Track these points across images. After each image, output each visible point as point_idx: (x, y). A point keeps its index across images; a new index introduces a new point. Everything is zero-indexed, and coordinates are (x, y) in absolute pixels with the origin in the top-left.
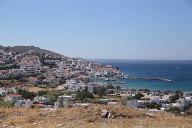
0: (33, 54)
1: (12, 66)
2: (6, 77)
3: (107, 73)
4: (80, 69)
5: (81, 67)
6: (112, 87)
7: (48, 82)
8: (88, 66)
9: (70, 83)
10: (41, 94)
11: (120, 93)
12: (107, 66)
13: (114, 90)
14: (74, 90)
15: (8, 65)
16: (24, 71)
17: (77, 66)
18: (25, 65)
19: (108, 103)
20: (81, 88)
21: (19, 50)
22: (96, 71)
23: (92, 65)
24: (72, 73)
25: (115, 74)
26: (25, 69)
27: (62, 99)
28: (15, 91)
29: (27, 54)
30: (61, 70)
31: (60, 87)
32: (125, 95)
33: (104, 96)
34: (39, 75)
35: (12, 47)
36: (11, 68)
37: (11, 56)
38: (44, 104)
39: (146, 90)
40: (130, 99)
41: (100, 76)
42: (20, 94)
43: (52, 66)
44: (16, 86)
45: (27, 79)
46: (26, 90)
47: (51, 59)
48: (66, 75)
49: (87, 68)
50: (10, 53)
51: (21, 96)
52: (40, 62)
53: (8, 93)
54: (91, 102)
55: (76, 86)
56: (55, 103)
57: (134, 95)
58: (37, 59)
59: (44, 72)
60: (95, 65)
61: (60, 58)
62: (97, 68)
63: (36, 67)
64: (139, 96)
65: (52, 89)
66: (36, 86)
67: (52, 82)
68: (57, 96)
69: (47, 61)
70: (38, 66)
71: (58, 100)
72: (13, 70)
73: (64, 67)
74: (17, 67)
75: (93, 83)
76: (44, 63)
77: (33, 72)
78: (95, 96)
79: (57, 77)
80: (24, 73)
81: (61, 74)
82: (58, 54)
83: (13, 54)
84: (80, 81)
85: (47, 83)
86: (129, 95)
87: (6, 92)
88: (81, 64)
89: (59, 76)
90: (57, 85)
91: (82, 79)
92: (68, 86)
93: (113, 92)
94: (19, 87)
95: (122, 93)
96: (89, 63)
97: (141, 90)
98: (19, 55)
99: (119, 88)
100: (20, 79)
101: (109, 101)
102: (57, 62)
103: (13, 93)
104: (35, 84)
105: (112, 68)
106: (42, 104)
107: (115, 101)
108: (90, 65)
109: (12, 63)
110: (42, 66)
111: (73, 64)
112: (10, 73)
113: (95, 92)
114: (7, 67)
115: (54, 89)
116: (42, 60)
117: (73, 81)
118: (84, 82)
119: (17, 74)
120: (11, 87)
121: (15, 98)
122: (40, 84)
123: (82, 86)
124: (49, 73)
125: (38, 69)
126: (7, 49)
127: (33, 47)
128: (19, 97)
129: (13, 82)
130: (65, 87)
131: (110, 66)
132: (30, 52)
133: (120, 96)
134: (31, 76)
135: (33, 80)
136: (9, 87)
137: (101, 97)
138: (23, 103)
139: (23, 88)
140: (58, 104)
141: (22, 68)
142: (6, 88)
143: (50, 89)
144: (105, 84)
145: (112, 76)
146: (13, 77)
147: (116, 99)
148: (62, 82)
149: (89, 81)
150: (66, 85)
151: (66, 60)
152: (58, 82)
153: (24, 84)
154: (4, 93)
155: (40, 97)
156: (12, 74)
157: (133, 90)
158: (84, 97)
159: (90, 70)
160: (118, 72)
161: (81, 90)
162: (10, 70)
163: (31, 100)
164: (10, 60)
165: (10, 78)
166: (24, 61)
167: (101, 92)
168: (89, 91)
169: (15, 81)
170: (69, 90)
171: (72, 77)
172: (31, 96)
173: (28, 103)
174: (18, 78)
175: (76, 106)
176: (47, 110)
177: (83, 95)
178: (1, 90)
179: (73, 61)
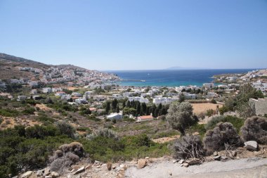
0: (70, 69)
2: (56, 82)
3: (111, 78)
6: (114, 86)
9: (91, 84)
10: (76, 91)
11: (119, 89)
12: (111, 74)
14: (94, 88)
15: (56, 76)
18: (66, 75)
19: (113, 95)
21: (62, 67)
22: (105, 77)
23: (103, 74)
24: (92, 79)
25: (116, 79)
26: (66, 77)
27: (87, 94)
29: (66, 69)
30: (86, 77)
31: (86, 87)
32: (122, 90)
33: (110, 91)
34: (74, 80)
35: (58, 66)
36: (58, 77)
37: (58, 70)
38: (78, 97)
39: (133, 87)
40: (124, 92)
41: (108, 80)
42: (64, 91)
43: (81, 75)
45: (67, 83)
46: (67, 89)
47: (80, 71)
48: (89, 80)
49: (100, 75)
51: (64, 93)
53: (57, 91)
54: (103, 95)
55: (95, 86)
57: (126, 90)
58: (72, 72)
59: (76, 79)
60: (105, 74)
61: (85, 71)
64: (129, 90)
66: (72, 86)
67: (81, 84)
68: (84, 92)
70: (73, 76)
73: (88, 75)
74: (61, 76)
75: (104, 84)
76: (76, 74)
77: (70, 79)
78: (105, 91)
80: (66, 80)
81: (86, 79)
82: (84, 68)
84: (97, 83)
85: (79, 85)
89: (85, 81)
90: (84, 86)
93: (115, 88)
94: (63, 88)
96: (101, 73)
97: (130, 87)
98: (62, 70)
99: (118, 86)
100: (63, 83)
101: (113, 93)
102: (83, 73)
103: (60, 91)
105: (114, 75)
106: (76, 97)
107: (116, 93)
109: (58, 74)
111: (93, 74)
112: (58, 80)
113: (105, 88)
115: (83, 88)
116: (75, 72)
117: (93, 83)
118: (99, 84)
120: (59, 88)
121: (61, 94)
122: (75, 85)
123: (98, 86)
124: (79, 79)
126: (56, 67)
127: (70, 65)
129: (60, 85)
130: (88, 87)
132: (68, 68)
133: (119, 91)
134: (70, 81)
135: (71, 83)
137: (108, 91)
138: (66, 96)
139: (65, 88)
141: (64, 77)
142: (56, 88)
143: (80, 88)
144: (110, 84)
145: (114, 79)
146: (60, 82)
148: (87, 84)
149: (102, 83)
150: (89, 85)
151: (88, 72)
152: (84, 84)
153: (66, 86)
157: (126, 87)
159: (102, 77)
160: (117, 77)
161: (98, 88)
163: (70, 94)
165: (58, 83)
166: (65, 73)
167: (109, 88)
168: (102, 88)
170: (91, 88)
171: (92, 81)
172: (70, 92)
173: (68, 97)
174: (62, 83)
175: (95, 97)
176: (79, 100)
177: (99, 91)
178: (54, 90)
179: (92, 72)
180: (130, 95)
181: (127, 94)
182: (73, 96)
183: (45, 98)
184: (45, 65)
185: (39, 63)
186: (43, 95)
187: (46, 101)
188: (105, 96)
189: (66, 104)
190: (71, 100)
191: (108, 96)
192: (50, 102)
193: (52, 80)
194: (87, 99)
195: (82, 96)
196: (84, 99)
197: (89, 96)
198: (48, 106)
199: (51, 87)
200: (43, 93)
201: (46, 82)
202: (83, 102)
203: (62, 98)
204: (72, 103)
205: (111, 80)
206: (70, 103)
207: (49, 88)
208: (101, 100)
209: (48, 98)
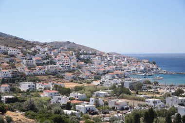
0: (69, 49)
1: (48, 62)
2: (43, 73)
3: (143, 68)
4: (115, 65)
5: (117, 61)
6: (149, 83)
7: (84, 77)
8: (123, 61)
9: (106, 79)
10: (77, 89)
11: (158, 89)
12: (143, 61)
13: (151, 86)
14: (110, 86)
15: (45, 61)
16: (60, 67)
17: (112, 61)
18: (62, 61)
19: (146, 100)
20: (117, 84)
21: (55, 46)
22: (132, 66)
23: (127, 60)
24: (108, 68)
25: (152, 69)
26: (61, 65)
27: (98, 95)
28: (52, 87)
29: (62, 49)
30: (97, 65)
31: (96, 83)
32: (164, 91)
33: (141, 92)
34: (74, 70)
35: (49, 43)
36: (48, 64)
37: (48, 52)
38: (80, 100)
40: (169, 95)
41: (137, 71)
42: (56, 90)
43: (87, 61)
44: (52, 82)
45: (63, 74)
46: (62, 86)
47: (86, 54)
48: (102, 70)
49: (123, 63)
50: (46, 50)
51: (57, 92)
52: (75, 58)
53: (45, 89)
54: (128, 99)
55: (112, 81)
56: (91, 99)
57: (173, 91)
58: (73, 55)
59: (79, 67)
60: (130, 60)
61: (95, 53)
62: (132, 63)
63: (72, 63)
64: (179, 93)
65: (88, 85)
66: (72, 81)
67: (88, 77)
68: (92, 92)
69: (82, 56)
70: (73, 62)
71: (94, 95)
72: (49, 66)
73: (100, 61)
74: (53, 63)
75: (129, 79)
76: (79, 59)
77: (69, 67)
78: (132, 92)
79: (92, 73)
80: (60, 69)
81: (96, 69)
82: (93, 49)
83: (50, 50)
84: (116, 76)
85: (83, 79)
86: (168, 91)
87: (43, 87)
88: (116, 59)
89: (95, 72)
90: (92, 81)
92: (103, 82)
93: (150, 88)
94: (55, 83)
95: (160, 89)
96: (124, 58)
97: (181, 86)
98: (55, 50)
99: (156, 83)
100: (56, 74)
101: (147, 97)
102: (92, 58)
103: (49, 89)
104: (71, 79)
105: (149, 62)
106: (78, 100)
107: (153, 97)
108: (125, 60)
109: (48, 59)
110: (77, 61)
111: (109, 59)
112: (46, 69)
114: (44, 63)
115: (90, 85)
116: (78, 55)
117: (108, 76)
118: (120, 78)
119: (53, 70)
120: (47, 83)
121: (51, 94)
122: (76, 79)
123: (118, 81)
124: (85, 69)
125: (74, 64)
126: (44, 45)
127: (68, 43)
128: (55, 93)
129: (50, 78)
130: (101, 83)
131: (147, 61)
132: (66, 48)
133: (158, 93)
134: (67, 71)
135: (69, 75)
136: (46, 82)
137: (137, 93)
138: (59, 99)
139: (59, 84)
140: (94, 101)
141: (58, 64)
142: (43, 83)
143: (86, 85)
144: (142, 80)
145: (149, 71)
146: (50, 73)
147: (154, 96)
148: (97, 78)
149: (125, 77)
150: (102, 80)
151: (101, 55)
152: (93, 77)
153: (60, 80)
154: (41, 88)
155: (76, 94)
156: (48, 70)
157: (172, 86)
158: (120, 94)
159: (125, 66)
160: (155, 67)
161: (117, 86)
162: (46, 66)
163: (68, 96)
164: (47, 56)
165: (47, 74)
166: (60, 56)
167: (138, 88)
168: (125, 87)
169: (52, 76)
170: (105, 86)
171: (107, 73)
172: (67, 92)
173: (64, 100)
174: (54, 74)
175: (112, 102)
176: (82, 106)
177: (119, 91)
178: (39, 86)
179: (108, 56)
180: (181, 103)
181: (175, 100)
182: (71, 99)
183: (23, 101)
184: (27, 42)
185: (16, 38)
186: (19, 96)
187: (25, 105)
188: (131, 102)
189: (59, 112)
190: (68, 106)
191: (136, 103)
192: (32, 107)
193: (38, 68)
194: (97, 106)
195: (87, 100)
196: (91, 105)
197: (101, 101)
198: (26, 115)
199: (34, 81)
200: (20, 92)
201: (26, 71)
202: (89, 111)
203: (53, 101)
204: (69, 112)
205: (142, 72)
206: (65, 111)
207: (31, 83)
208: (122, 109)
209: (28, 100)
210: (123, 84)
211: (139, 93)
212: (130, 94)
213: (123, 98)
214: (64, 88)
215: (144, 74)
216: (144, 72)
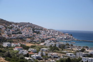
0: (29, 27)
1: (18, 32)
2: (15, 38)
3: (66, 37)
4: (52, 35)
5: (53, 34)
6: (69, 45)
7: (36, 41)
8: (56, 33)
9: (47, 42)
10: (32, 47)
11: (73, 48)
12: (66, 34)
13: (69, 46)
14: (49, 46)
15: (16, 32)
16: (24, 35)
17: (51, 33)
18: (25, 32)
19: (67, 53)
20: (52, 45)
21: (22, 25)
22: (60, 36)
23: (58, 33)
24: (48, 37)
25: (70, 38)
26: (24, 34)
27: (43, 50)
28: (19, 45)
29: (26, 26)
30: (42, 35)
31: (42, 44)
32: (76, 49)
33: (64, 49)
34: (31, 37)
35: (19, 23)
36: (18, 33)
37: (18, 27)
38: (34, 52)
39: (87, 47)
40: (78, 51)
41: (62, 39)
42: (22, 47)
43: (38, 33)
44: (20, 43)
45: (26, 39)
46: (25, 45)
47: (38, 29)
48: (45, 38)
49: (56, 34)
50: (17, 26)
51: (22, 48)
52: (32, 31)
53: (16, 46)
54: (58, 52)
55: (50, 44)
56: (39, 52)
57: (80, 49)
58: (31, 29)
59: (34, 36)
60: (60, 33)
61: (42, 29)
62: (61, 34)
63: (30, 33)
64: (83, 50)
65: (38, 45)
66: (30, 43)
67: (38, 41)
68: (40, 49)
69: (35, 30)
70: (31, 33)
71: (41, 50)
72: (19, 35)
73: (44, 33)
74: (20, 33)
75: (58, 43)
76: (34, 32)
77: (28, 36)
78: (60, 49)
79: (40, 39)
80: (24, 36)
81: (42, 37)
82: (41, 27)
83: (19, 26)
84: (52, 41)
85: (35, 42)
86: (78, 49)
87: (15, 45)
88: (53, 32)
89: (42, 38)
90: (40, 43)
91: (53, 40)
93: (69, 47)
94: (21, 43)
95: (74, 48)
96: (57, 32)
97: (84, 47)
98: (22, 27)
99: (72, 45)
101: (67, 52)
102: (41, 31)
103: (18, 46)
104: (29, 42)
105: (69, 35)
106: (32, 52)
107: (70, 52)
108: (57, 33)
109: (18, 31)
110: (33, 33)
111: (49, 32)
112: (17, 36)
113: (60, 47)
114: (16, 33)
115: (39, 45)
116: (33, 30)
117: (48, 41)
118: (54, 42)
120: (17, 43)
121: (19, 49)
122: (32, 42)
123: (53, 44)
124: (37, 37)
125: (31, 34)
126: (16, 24)
127: (29, 23)
129: (19, 40)
130: (44, 44)
131: (68, 34)
132: (27, 26)
133: (73, 50)
134: (28, 38)
135: (28, 40)
136: (16, 43)
137: (62, 50)
138: (23, 51)
139: (23, 44)
140: (40, 53)
141: (23, 34)
142: (15, 43)
143: (37, 45)
144: (65, 43)
145: (69, 39)
146: (19, 38)
147: (71, 51)
149: (57, 42)
150: (45, 43)
151: (45, 30)
152: (41, 41)
153: (24, 42)
154: (14, 46)
155: (31, 49)
157: (80, 47)
158: (54, 50)
159: (57, 36)
160: (72, 37)
161: (52, 46)
162: (17, 35)
163: (27, 50)
164: (17, 30)
165: (17, 39)
167: (63, 47)
168: (56, 46)
169: (20, 40)
170: (46, 45)
171: (48, 39)
172: (27, 48)
173: (25, 52)
174: (21, 39)
175: (50, 54)
176: (35, 56)
178: (13, 45)
179: (48, 31)
180: (84, 55)
181: (81, 54)
182: (29, 52)
183: (5, 52)
184: (8, 22)
185: (2, 20)
186: (3, 49)
187: (5, 54)
188: (59, 54)
189: (22, 58)
190: (27, 55)
191: (62, 55)
192: (9, 55)
193: (13, 35)
194: (42, 55)
195: (37, 52)
196: (39, 55)
197: (44, 53)
198: (6, 59)
199: (11, 42)
200: (3, 47)
201: (7, 37)
202: (38, 58)
203: (20, 53)
204: (28, 58)
205: (65, 39)
206: (26, 58)
207: (9, 43)
208: (55, 58)
209: (7, 52)
210: (55, 45)
211: (64, 50)
212: (59, 50)
213: (55, 52)
214: (26, 46)
215: (66, 41)
216: (66, 40)
